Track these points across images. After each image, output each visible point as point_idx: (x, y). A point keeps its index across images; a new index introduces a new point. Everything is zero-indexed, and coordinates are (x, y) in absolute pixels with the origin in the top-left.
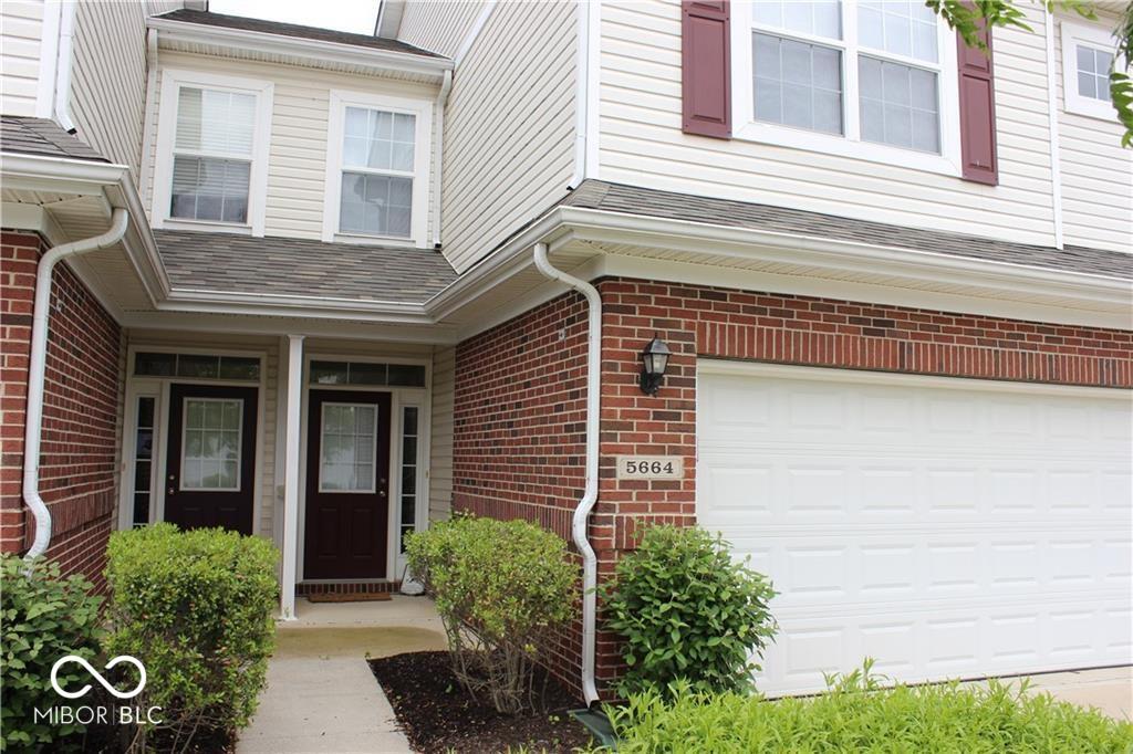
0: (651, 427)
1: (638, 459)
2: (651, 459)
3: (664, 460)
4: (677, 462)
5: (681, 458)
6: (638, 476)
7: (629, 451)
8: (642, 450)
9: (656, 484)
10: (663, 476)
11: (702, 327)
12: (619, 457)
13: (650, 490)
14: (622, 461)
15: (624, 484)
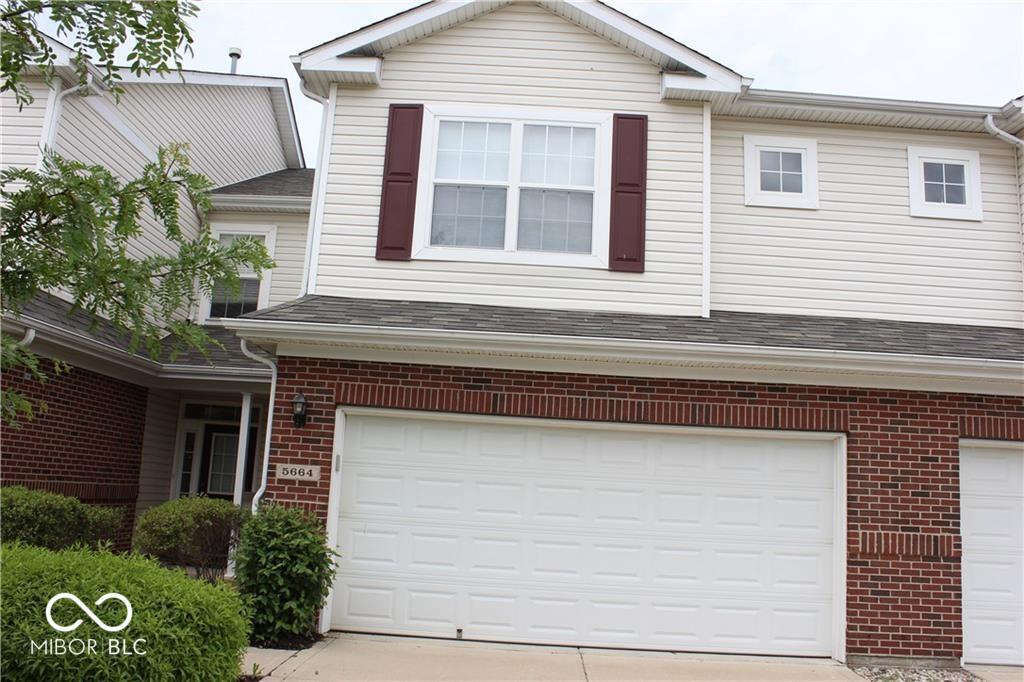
0: (300, 447)
1: (290, 467)
2: (298, 467)
3: (307, 468)
4: (316, 470)
5: (319, 467)
6: (289, 477)
7: (285, 461)
8: (293, 461)
9: (302, 483)
10: (306, 478)
11: (339, 385)
12: (278, 465)
13: (297, 485)
14: (280, 467)
15: (280, 481)
